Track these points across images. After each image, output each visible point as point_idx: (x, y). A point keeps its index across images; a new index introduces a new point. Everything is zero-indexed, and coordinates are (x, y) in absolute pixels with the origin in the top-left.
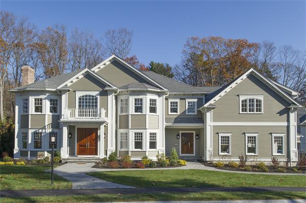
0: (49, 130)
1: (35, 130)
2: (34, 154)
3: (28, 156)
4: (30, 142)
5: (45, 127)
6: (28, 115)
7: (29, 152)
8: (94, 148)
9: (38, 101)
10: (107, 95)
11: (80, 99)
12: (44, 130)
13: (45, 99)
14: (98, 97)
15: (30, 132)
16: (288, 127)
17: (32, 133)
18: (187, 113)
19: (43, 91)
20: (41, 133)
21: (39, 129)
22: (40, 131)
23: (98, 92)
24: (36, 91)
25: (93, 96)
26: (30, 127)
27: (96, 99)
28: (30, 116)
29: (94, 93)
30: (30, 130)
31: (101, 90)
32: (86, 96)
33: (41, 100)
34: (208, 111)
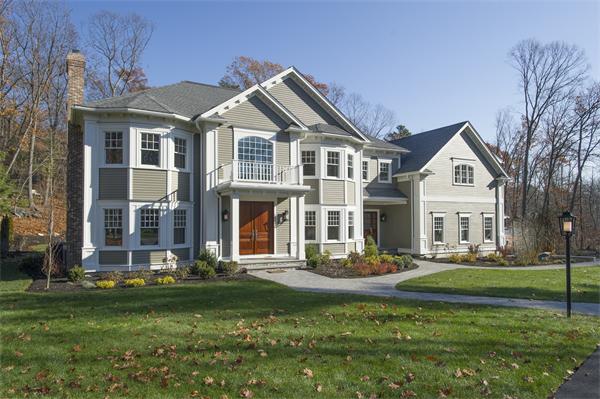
0: (174, 205)
1: (144, 204)
2: (142, 258)
3: (126, 262)
4: (132, 230)
5: (167, 197)
6: (126, 170)
7: (130, 254)
8: (266, 239)
9: (150, 139)
10: (288, 141)
11: (240, 144)
12: (165, 205)
13: (167, 136)
14: (274, 142)
15: (133, 207)
16: (497, 204)
17: (136, 211)
18: (380, 181)
19: (164, 119)
20: (157, 211)
21: (154, 202)
22: (157, 206)
23: (274, 134)
24: (148, 117)
25: (264, 140)
26: (131, 198)
27: (270, 146)
28: (131, 171)
29: (268, 136)
30: (131, 204)
31: (279, 129)
32: (253, 138)
33: (157, 137)
34: (421, 180)
